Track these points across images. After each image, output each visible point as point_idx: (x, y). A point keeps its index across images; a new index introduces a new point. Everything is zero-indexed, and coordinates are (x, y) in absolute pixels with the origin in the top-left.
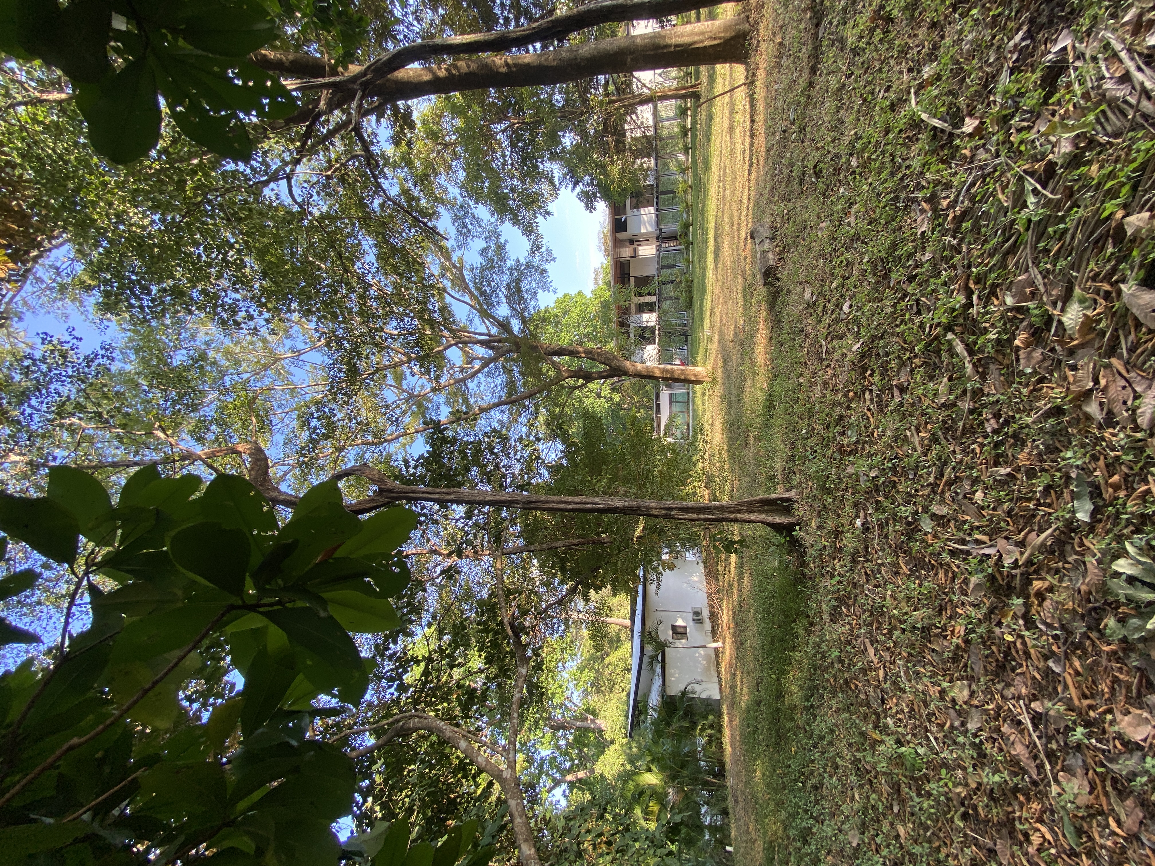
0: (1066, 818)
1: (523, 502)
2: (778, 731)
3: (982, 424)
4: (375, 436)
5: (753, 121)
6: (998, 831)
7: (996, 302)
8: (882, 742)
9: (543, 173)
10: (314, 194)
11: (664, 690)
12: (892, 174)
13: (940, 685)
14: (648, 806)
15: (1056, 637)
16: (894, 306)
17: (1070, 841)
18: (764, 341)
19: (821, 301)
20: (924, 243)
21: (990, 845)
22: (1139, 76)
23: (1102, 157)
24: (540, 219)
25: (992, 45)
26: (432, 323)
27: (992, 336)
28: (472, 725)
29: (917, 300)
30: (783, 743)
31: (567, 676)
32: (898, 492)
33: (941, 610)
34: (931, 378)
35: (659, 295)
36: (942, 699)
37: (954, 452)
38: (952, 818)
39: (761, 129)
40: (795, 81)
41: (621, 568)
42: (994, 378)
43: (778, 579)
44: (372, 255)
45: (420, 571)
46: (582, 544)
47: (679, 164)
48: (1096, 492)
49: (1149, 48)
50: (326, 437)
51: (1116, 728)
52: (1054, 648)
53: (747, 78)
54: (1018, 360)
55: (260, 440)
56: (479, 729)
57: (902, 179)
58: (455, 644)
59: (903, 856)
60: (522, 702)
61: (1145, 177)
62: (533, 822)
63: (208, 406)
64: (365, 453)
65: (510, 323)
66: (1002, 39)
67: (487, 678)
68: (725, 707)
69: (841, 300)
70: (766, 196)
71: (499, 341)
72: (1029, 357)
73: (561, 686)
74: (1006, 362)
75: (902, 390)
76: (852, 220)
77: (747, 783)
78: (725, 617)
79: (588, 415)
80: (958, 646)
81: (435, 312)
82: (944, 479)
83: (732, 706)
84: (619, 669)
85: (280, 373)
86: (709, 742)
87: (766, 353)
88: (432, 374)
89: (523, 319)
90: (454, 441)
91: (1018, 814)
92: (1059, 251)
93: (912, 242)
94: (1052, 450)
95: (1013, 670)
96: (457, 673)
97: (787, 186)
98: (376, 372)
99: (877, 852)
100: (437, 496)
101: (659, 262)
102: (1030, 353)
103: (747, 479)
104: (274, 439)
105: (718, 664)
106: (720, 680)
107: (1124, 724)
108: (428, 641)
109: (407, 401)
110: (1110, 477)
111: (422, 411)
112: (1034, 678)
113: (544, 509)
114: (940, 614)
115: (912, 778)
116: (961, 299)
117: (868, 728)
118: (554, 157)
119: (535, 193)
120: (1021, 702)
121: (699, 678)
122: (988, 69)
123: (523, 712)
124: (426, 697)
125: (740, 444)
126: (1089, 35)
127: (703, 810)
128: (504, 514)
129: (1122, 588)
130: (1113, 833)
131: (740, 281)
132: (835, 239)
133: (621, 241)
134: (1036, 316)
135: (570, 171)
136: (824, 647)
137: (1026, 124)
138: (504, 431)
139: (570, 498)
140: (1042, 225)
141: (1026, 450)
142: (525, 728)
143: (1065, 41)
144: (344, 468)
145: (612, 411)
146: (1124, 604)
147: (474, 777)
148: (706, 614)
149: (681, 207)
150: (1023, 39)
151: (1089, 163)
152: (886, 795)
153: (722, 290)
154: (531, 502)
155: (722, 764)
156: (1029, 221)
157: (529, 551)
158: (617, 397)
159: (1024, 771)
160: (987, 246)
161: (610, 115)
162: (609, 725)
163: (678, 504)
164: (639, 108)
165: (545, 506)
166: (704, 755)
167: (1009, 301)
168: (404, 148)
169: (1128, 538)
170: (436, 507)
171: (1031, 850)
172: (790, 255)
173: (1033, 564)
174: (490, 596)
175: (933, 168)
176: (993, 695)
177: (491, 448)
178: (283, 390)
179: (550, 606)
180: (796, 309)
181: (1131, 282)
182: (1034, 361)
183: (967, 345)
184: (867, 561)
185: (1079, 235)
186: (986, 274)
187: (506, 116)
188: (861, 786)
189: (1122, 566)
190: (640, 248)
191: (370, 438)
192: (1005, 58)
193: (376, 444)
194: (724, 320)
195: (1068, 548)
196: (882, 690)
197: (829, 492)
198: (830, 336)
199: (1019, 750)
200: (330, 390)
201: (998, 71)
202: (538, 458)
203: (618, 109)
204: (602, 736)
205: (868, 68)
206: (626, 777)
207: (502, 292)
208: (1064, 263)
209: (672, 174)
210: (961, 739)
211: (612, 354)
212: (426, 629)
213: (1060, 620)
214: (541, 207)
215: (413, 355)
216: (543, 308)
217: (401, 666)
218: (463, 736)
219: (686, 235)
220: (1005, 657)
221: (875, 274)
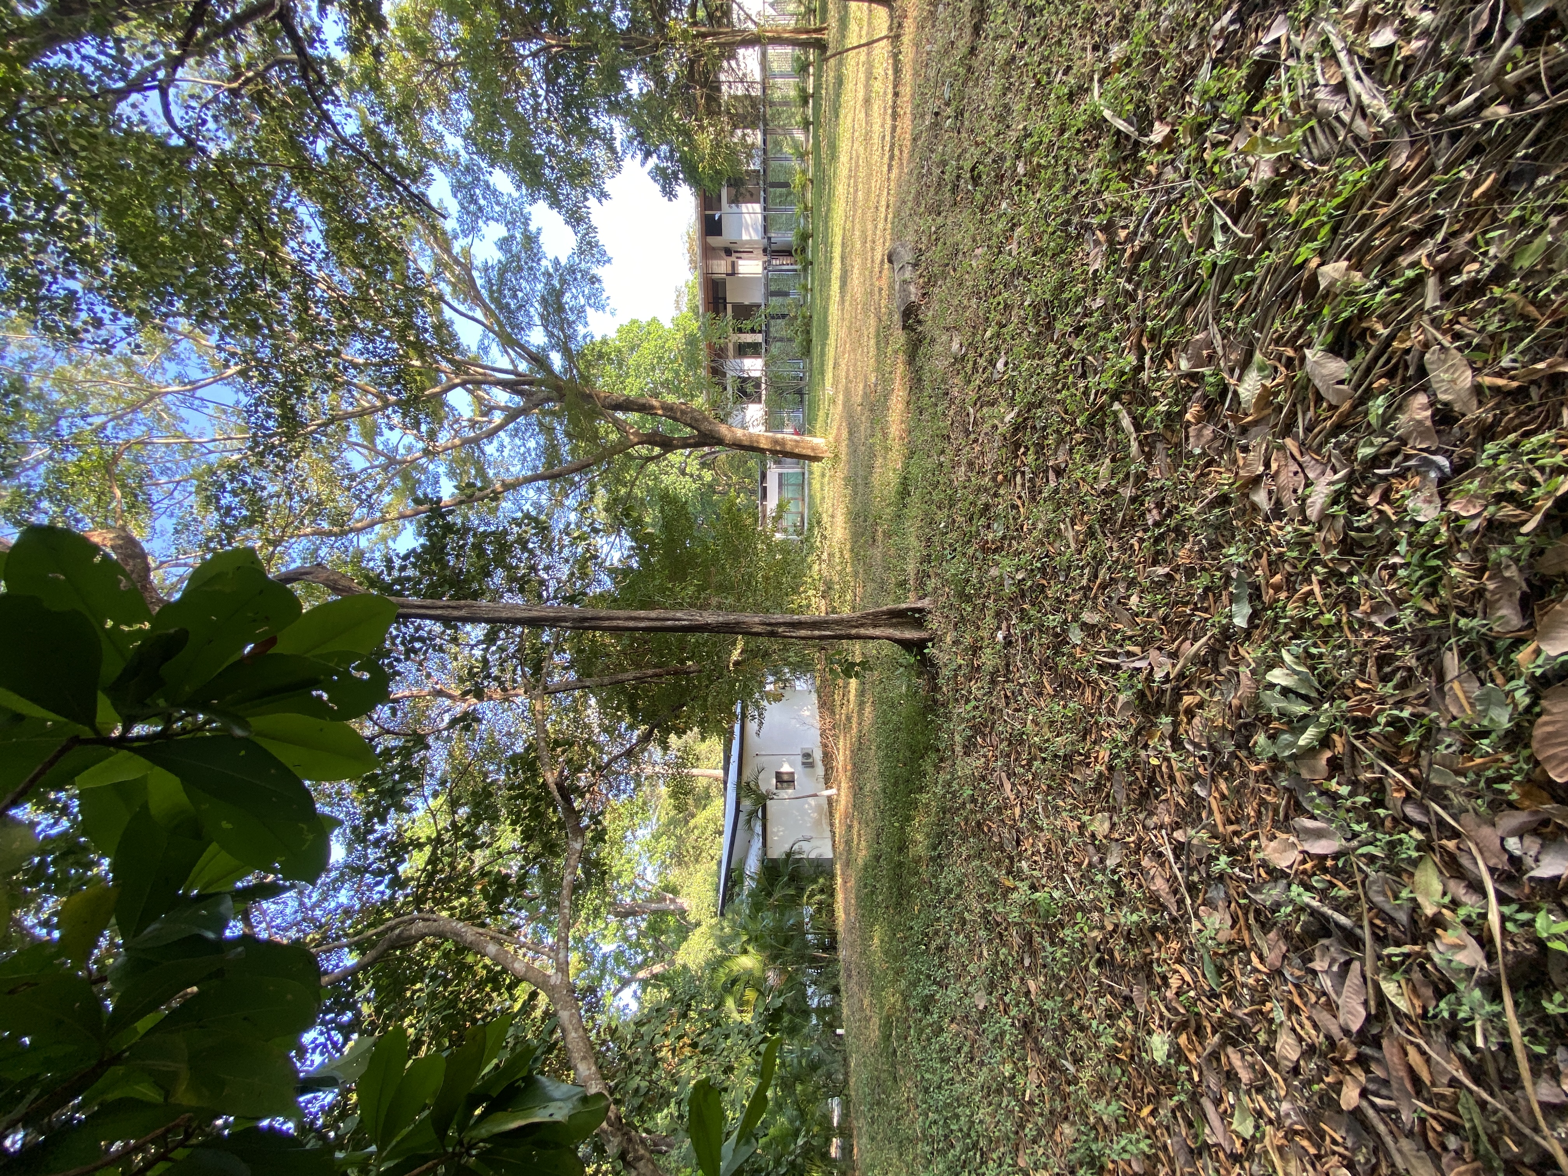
0: (1206, 957)
1: (574, 620)
2: (899, 889)
3: (1143, 515)
4: (334, 523)
5: (896, 94)
6: (1135, 976)
7: (1170, 366)
8: (1015, 889)
9: (597, 130)
10: (209, 119)
11: (765, 853)
12: (1065, 189)
13: (1079, 820)
14: (742, 995)
15: (1203, 758)
16: (1057, 365)
17: (1210, 981)
18: (900, 406)
19: (971, 354)
20: (1095, 284)
21: (1125, 990)
22: (1355, 86)
23: (1305, 187)
24: (592, 202)
25: (1195, 25)
26: (420, 348)
27: (1162, 408)
28: (503, 922)
29: (1083, 359)
30: (905, 902)
31: (637, 848)
32: (1047, 597)
33: (1086, 732)
34: (1092, 458)
35: (767, 333)
36: (1081, 834)
37: (1111, 548)
38: (1087, 965)
39: (906, 109)
40: (953, 43)
41: (712, 705)
42: (1160, 460)
43: (905, 708)
44: (315, 231)
45: (419, 722)
46: (660, 676)
47: (796, 145)
48: (1256, 594)
49: (1371, 50)
50: (250, 522)
51: (1261, 855)
52: (1201, 770)
53: (891, 29)
54: (1187, 438)
55: (131, 526)
56: (515, 927)
57: (1075, 197)
58: (476, 818)
59: (1033, 1014)
60: (576, 887)
61: (1348, 216)
62: (593, 1035)
63: (34, 468)
64: (318, 548)
65: (548, 357)
66: (1207, 19)
67: (526, 858)
68: (838, 866)
69: (995, 355)
70: (909, 204)
71: (531, 383)
72: (1199, 435)
73: (629, 861)
74: (1175, 440)
75: (1059, 473)
76: (1014, 246)
77: (863, 953)
78: (841, 758)
79: (667, 499)
80: (1101, 774)
81: (426, 331)
82: (1098, 581)
83: (847, 864)
84: (708, 833)
85: (161, 419)
86: (819, 911)
87: (902, 422)
88: (424, 428)
89: (567, 353)
90: (465, 530)
91: (1156, 955)
92: (1242, 306)
93: (1083, 282)
94: (1215, 546)
95: (1157, 797)
96: (480, 857)
97: (936, 193)
98: (331, 421)
99: (1006, 1012)
100: (439, 612)
101: (767, 286)
102: (1200, 430)
103: (873, 585)
104: (157, 524)
105: (831, 815)
106: (833, 833)
107: (1269, 850)
108: (434, 816)
109: (385, 469)
110: (1272, 576)
111: (411, 485)
112: (1177, 804)
113: (604, 629)
114: (1084, 739)
115: (1046, 926)
116: (1132, 359)
117: (1000, 875)
118: (614, 108)
119: (585, 160)
120: (1164, 832)
121: (808, 834)
122: (1187, 59)
123: (577, 899)
124: (434, 892)
125: (866, 542)
126: (1306, 27)
127: (810, 991)
128: (545, 638)
129: (1275, 700)
130: (1256, 970)
131: (873, 321)
132: (993, 272)
133: (714, 249)
134: (1211, 385)
135: (640, 134)
136: (955, 786)
137: (1222, 137)
138: (543, 517)
139: (642, 613)
140: (1227, 272)
141: (1187, 546)
142: (582, 919)
143: (1279, 30)
144: (283, 569)
145: (702, 494)
146: (1276, 719)
147: (510, 988)
148: (818, 755)
149: (797, 209)
150: (1232, 22)
151: (1288, 195)
152: (1016, 948)
153: (850, 333)
154: (585, 619)
155: (833, 934)
156: (1215, 264)
157: (583, 687)
158: (708, 475)
159: (1165, 908)
160: (1166, 294)
161: (698, 54)
162: (694, 904)
163: (788, 618)
164: (741, 52)
165: (607, 623)
166: (813, 927)
167: (1184, 365)
168: (367, 58)
169: (1285, 644)
170: (438, 628)
171: (1170, 994)
172: (936, 290)
173: (1184, 678)
174: (527, 750)
175: (1113, 186)
176: (1134, 825)
177: (523, 543)
178: (168, 445)
179: (615, 759)
180: (941, 364)
181: (1318, 347)
182: (1203, 440)
183: (1134, 418)
184: (1008, 681)
185: (1267, 287)
186: (1161, 330)
187: (537, 30)
188: (990, 941)
189: (1277, 676)
190: (740, 262)
191: (325, 526)
192: (1208, 45)
193: (335, 535)
194: (851, 375)
195: (1222, 658)
196: (1018, 831)
197: (968, 599)
198: (980, 402)
199: (1160, 885)
200: (251, 449)
201: (1198, 61)
202: (596, 557)
203: (710, 47)
204: (684, 918)
205: (1044, 38)
206: (715, 965)
207: (535, 310)
208: (1247, 320)
209: (786, 159)
210: (1099, 878)
211: (702, 413)
212: (430, 800)
213: (1208, 739)
214: (594, 185)
215: (392, 398)
216: (598, 338)
217: (394, 853)
218: (492, 938)
219: (804, 250)
220: (1149, 784)
221: (1037, 323)
